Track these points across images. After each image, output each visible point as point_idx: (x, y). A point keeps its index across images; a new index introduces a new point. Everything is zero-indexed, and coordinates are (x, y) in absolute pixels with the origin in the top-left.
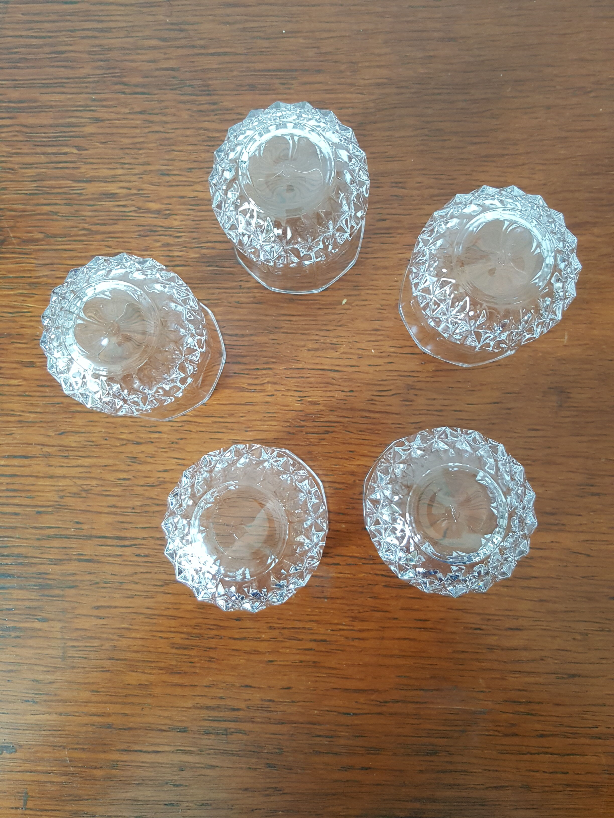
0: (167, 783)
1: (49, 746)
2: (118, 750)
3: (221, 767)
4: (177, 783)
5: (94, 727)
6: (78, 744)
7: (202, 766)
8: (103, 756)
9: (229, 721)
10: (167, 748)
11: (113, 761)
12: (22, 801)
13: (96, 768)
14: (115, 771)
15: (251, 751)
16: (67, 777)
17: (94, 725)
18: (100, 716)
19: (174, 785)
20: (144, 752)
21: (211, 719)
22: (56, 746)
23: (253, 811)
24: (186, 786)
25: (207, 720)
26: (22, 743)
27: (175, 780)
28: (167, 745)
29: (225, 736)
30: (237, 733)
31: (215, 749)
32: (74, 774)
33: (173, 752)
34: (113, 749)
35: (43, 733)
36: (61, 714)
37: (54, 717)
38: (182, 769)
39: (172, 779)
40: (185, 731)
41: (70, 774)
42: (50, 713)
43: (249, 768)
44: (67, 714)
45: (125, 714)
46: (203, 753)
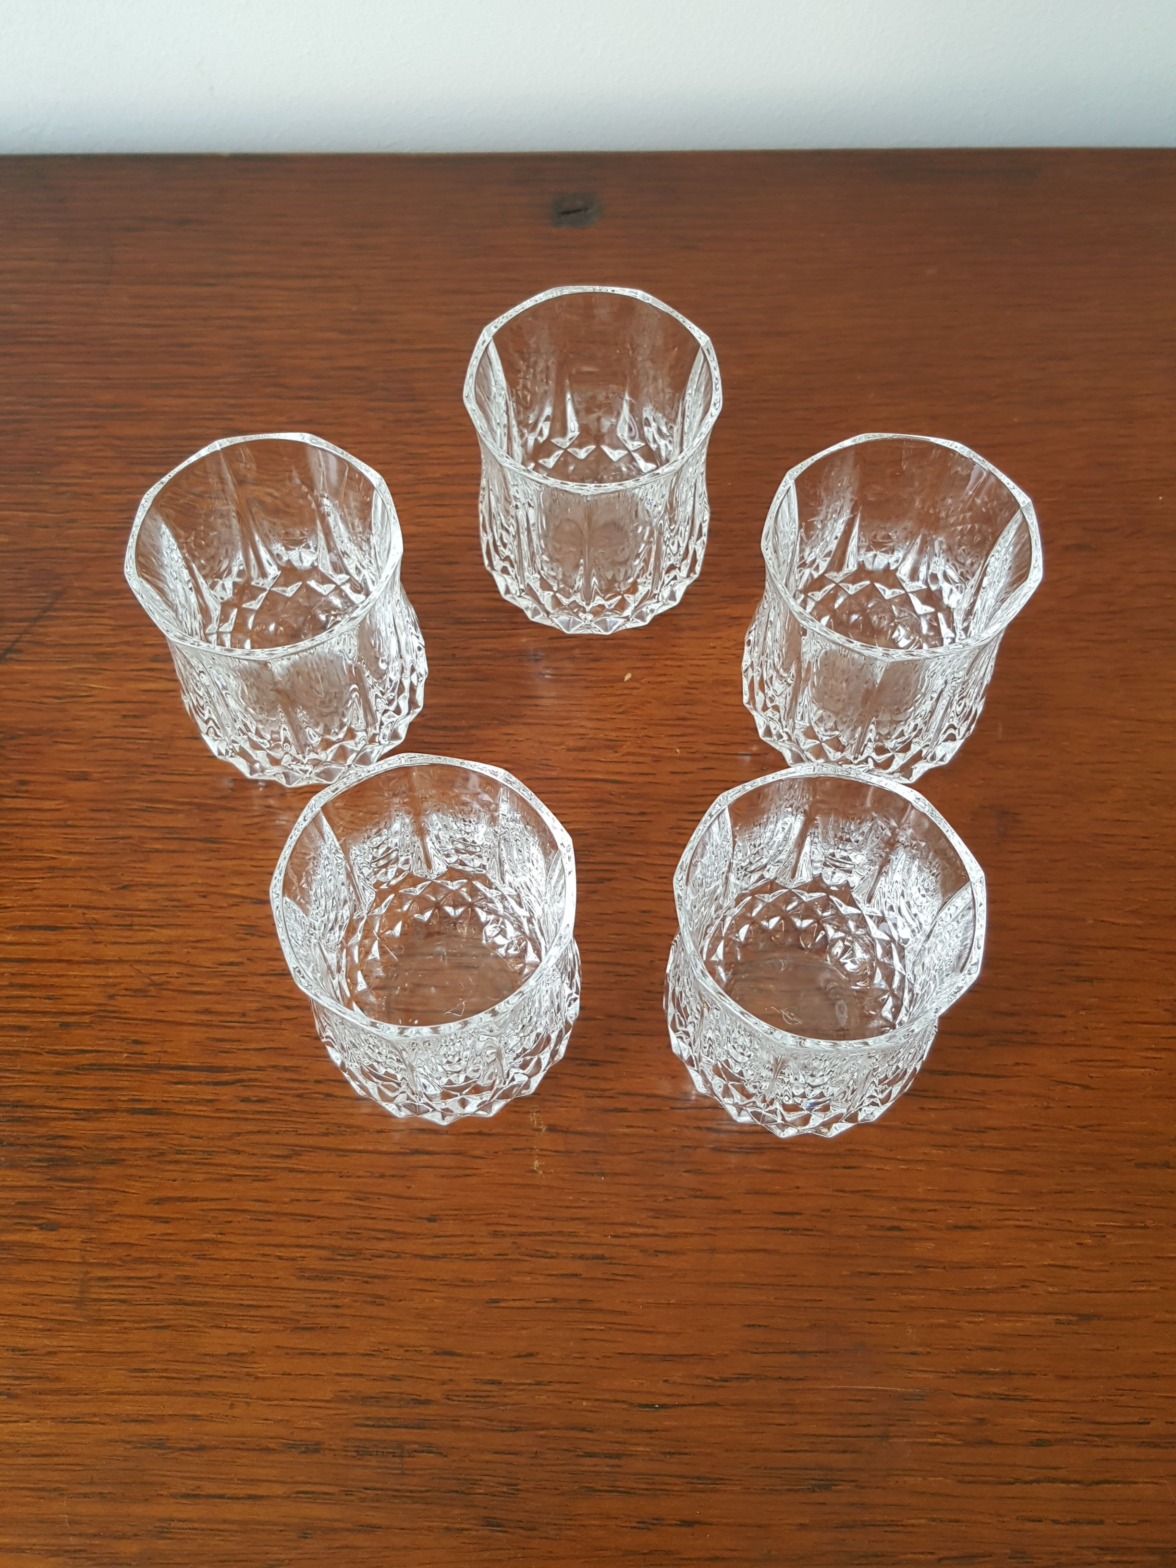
1: (30, 1489)
2: (173, 1496)
3: (388, 1528)
5: (129, 1446)
6: (92, 1483)
7: (350, 1526)
8: (138, 1510)
9: (407, 1427)
10: (279, 1490)
11: (162, 1520)
13: (123, 1537)
14: (164, 1542)
15: (452, 1491)
17: (129, 1442)
18: (144, 1421)
20: (229, 1498)
21: (368, 1423)
22: (44, 1490)
25: (363, 1425)
27: (290, 1560)
28: (277, 1482)
29: (398, 1460)
30: (422, 1452)
31: (375, 1489)
32: (75, 1551)
33: (289, 1497)
34: (164, 1492)
35: (21, 1460)
36: (63, 1420)
37: (49, 1426)
38: (304, 1536)
39: (283, 1557)
40: (317, 1451)
41: (67, 1551)
42: (41, 1419)
43: (447, 1529)
44: (75, 1420)
45: (195, 1417)
46: (352, 1498)
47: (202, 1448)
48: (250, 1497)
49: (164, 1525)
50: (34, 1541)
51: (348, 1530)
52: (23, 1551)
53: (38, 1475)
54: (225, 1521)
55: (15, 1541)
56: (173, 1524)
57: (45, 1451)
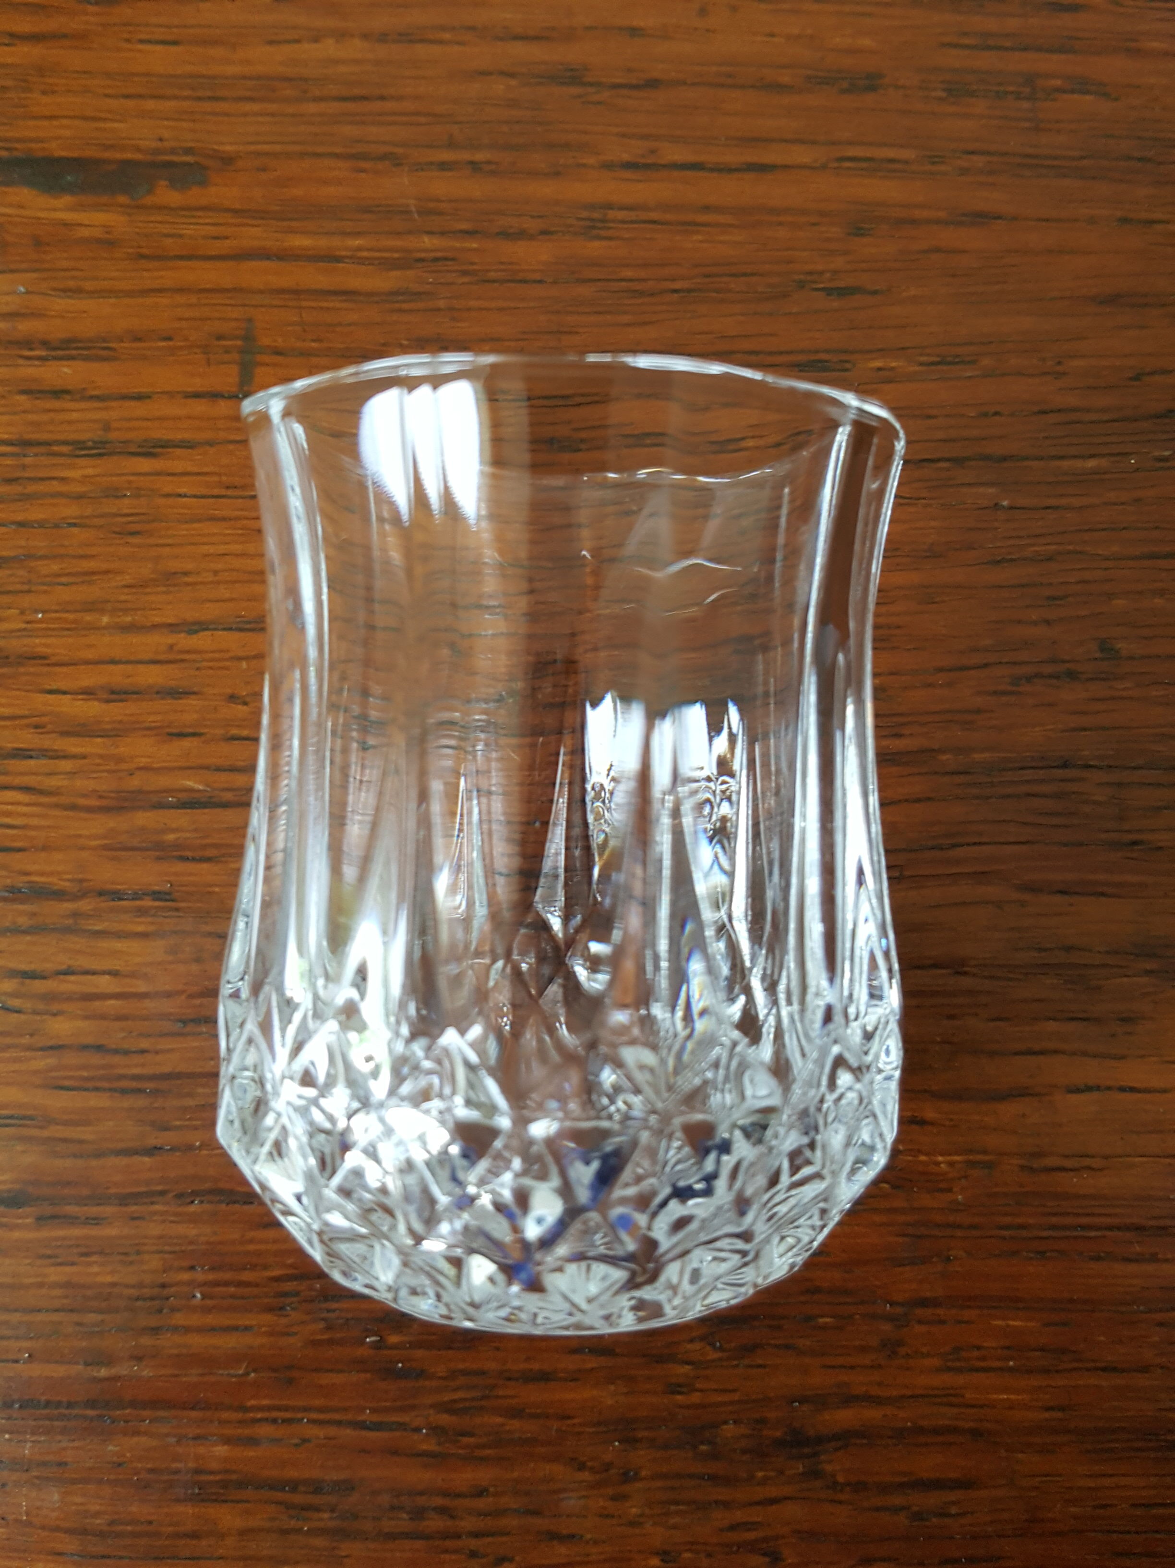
0: (801, 285)
1: (337, 156)
2: (608, 166)
3: (1015, 218)
4: (842, 284)
5: (513, 82)
6: (452, 145)
7: (942, 214)
8: (547, 189)
9: (1039, 49)
10: (801, 155)
11: (592, 207)
12: (234, 369)
13: (521, 235)
14: (597, 244)
15: (1129, 158)
16: (410, 273)
17: (512, 75)
18: (537, 38)
19: (829, 291)
20: (712, 170)
21: (967, 41)
22: (364, 157)
23: (1137, 378)
24: (875, 292)
25: (956, 46)
26: (228, 148)
27: (835, 272)
28: (802, 142)
29: (1025, 105)
30: (1073, 92)
31: (988, 153)
32: (436, 259)
33: (824, 167)
34: (591, 161)
35: (312, 108)
36: (383, 38)
37: (356, 48)
38: (858, 231)
39: (820, 267)
40: (872, 88)
41: (422, 260)
42: (341, 35)
43: (1125, 220)
44: (407, 37)
45: (634, 32)
46: (943, 168)
47: (653, 84)
48: (751, 167)
49: (596, 215)
50: (358, 242)
51: (938, 222)
52: (338, 259)
53: (349, 130)
54: (707, 208)
55: (322, 243)
56: (611, 214)
57: (357, 91)
